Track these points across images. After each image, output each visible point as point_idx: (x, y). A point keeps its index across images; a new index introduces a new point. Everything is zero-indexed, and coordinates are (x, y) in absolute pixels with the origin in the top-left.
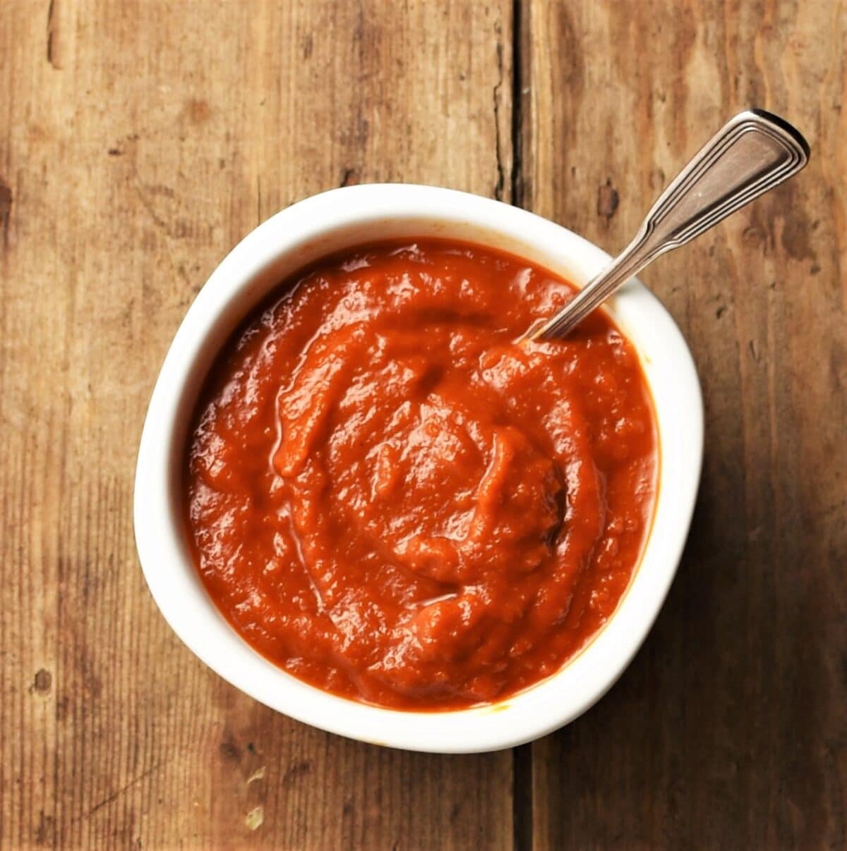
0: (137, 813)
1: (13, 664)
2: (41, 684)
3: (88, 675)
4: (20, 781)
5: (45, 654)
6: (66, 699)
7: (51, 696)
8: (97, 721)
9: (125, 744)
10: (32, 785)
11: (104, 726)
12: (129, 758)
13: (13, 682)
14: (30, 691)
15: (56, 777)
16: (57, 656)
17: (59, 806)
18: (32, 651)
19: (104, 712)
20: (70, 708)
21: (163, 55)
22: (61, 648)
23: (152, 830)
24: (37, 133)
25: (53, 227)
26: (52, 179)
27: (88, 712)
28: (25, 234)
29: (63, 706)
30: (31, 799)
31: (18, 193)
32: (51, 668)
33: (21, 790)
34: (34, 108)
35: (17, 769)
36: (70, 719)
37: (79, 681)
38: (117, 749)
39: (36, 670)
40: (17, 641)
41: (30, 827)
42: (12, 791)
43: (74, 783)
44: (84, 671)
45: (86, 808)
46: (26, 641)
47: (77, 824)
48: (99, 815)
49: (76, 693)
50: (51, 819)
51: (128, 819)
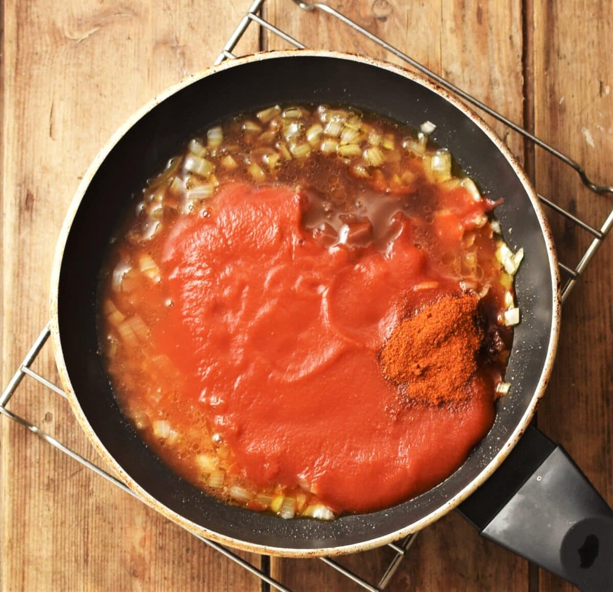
0: (92, 477)
1: (35, 410)
2: (48, 418)
3: (69, 415)
4: (39, 463)
5: (50, 405)
6: (59, 425)
7: (53, 424)
8: (73, 435)
9: (86, 446)
10: (44, 464)
11: (77, 437)
12: (88, 451)
13: (35, 418)
14: (43, 422)
15: (55, 460)
16: (55, 406)
17: (56, 474)
18: (44, 404)
19: (77, 431)
20: (61, 429)
21: (101, 134)
22: (57, 402)
23: (98, 485)
24: (45, 169)
25: (53, 212)
26: (52, 190)
27: (69, 431)
28: (40, 215)
29: (58, 428)
30: (44, 470)
31: (37, 197)
32: (52, 411)
33: (39, 467)
34: (44, 159)
35: (37, 457)
36: (61, 435)
37: (65, 417)
38: (82, 448)
39: (46, 412)
40: (37, 399)
41: (43, 483)
42: (35, 467)
43: (63, 463)
44: (67, 412)
45: (69, 475)
46: (41, 399)
47: (64, 482)
48: (74, 478)
49: (63, 423)
50: (53, 481)
51: (88, 480)
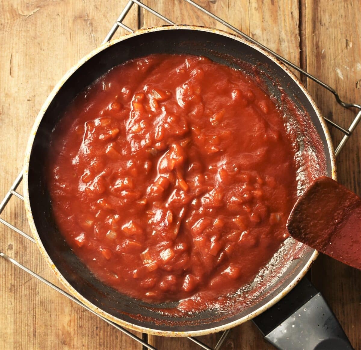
0: (37, 283)
1: (2, 243)
2: (10, 248)
3: (23, 245)
4: (5, 275)
5: (11, 239)
6: (17, 252)
7: (13, 251)
8: (26, 258)
9: (34, 264)
10: (8, 276)
11: (28, 259)
12: (35, 268)
13: (3, 247)
14: (7, 250)
15: (15, 273)
16: (15, 240)
17: (16, 282)
18: (8, 239)
19: (28, 255)
20: (18, 254)
21: (42, 73)
22: (16, 238)
23: (42, 288)
24: (7, 95)
25: (12, 121)
26: (11, 107)
27: (23, 256)
28: (4, 123)
30: (8, 280)
31: (2, 112)
32: (13, 243)
33: (5, 278)
34: (6, 88)
35: (4, 272)
36: (18, 258)
37: (21, 247)
38: (31, 266)
39: (9, 244)
40: (3, 236)
41: (8, 287)
42: (3, 278)
43: (20, 275)
44: (22, 244)
45: (23, 282)
46: (6, 236)
47: (21, 287)
48: (27, 284)
49: (20, 250)
50: (14, 286)
51: (35, 285)
